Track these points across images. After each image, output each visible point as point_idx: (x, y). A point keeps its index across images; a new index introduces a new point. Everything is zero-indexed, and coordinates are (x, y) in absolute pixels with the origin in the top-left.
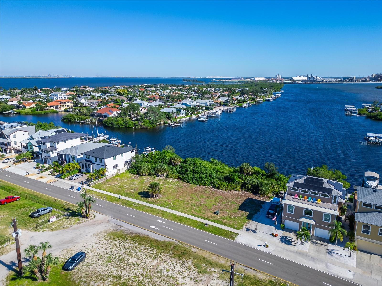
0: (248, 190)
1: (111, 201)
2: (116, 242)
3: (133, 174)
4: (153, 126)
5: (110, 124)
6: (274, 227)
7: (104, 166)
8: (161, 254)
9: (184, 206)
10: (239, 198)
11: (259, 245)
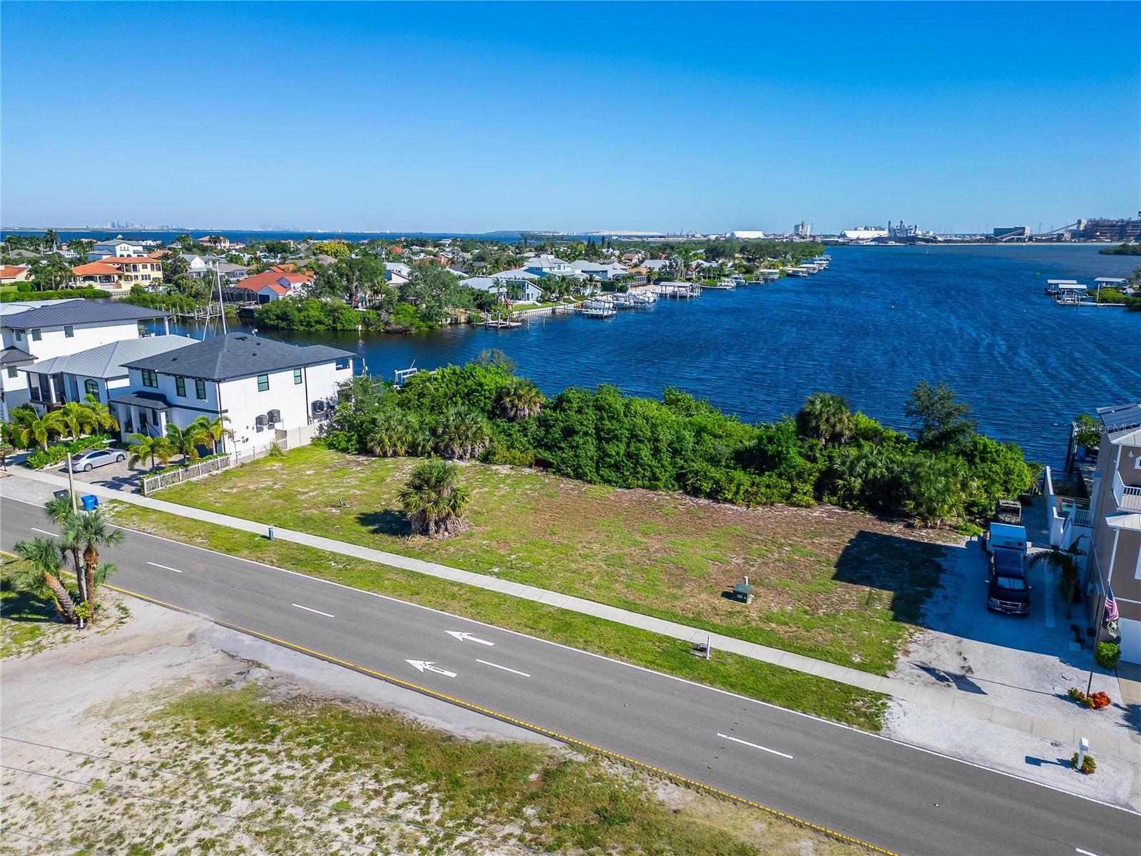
0: (847, 500)
1: (228, 551)
2: (205, 752)
3: (345, 450)
4: (431, 327)
5: (278, 317)
6: (1054, 660)
7: (217, 412)
8: (469, 824)
9: (573, 566)
10: (819, 535)
11: (1030, 760)
